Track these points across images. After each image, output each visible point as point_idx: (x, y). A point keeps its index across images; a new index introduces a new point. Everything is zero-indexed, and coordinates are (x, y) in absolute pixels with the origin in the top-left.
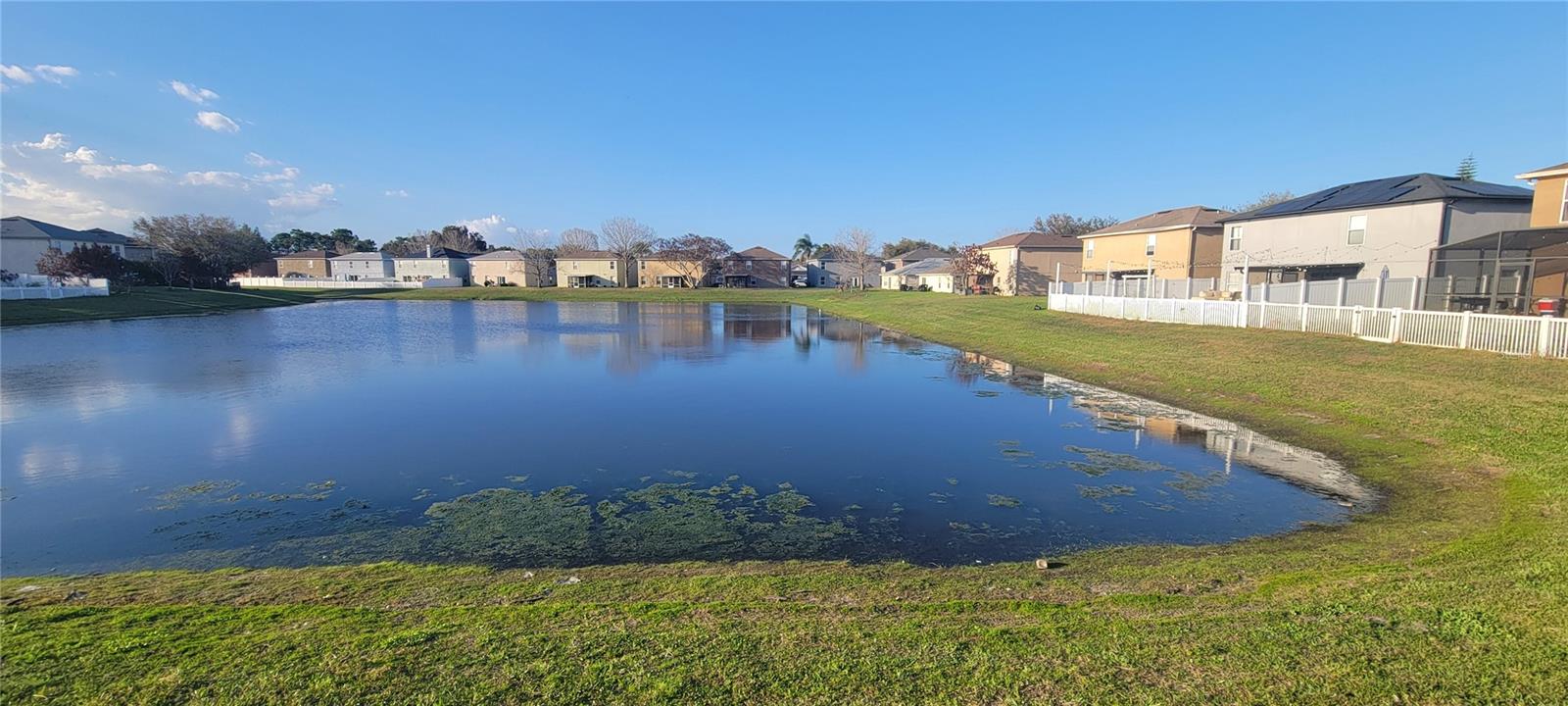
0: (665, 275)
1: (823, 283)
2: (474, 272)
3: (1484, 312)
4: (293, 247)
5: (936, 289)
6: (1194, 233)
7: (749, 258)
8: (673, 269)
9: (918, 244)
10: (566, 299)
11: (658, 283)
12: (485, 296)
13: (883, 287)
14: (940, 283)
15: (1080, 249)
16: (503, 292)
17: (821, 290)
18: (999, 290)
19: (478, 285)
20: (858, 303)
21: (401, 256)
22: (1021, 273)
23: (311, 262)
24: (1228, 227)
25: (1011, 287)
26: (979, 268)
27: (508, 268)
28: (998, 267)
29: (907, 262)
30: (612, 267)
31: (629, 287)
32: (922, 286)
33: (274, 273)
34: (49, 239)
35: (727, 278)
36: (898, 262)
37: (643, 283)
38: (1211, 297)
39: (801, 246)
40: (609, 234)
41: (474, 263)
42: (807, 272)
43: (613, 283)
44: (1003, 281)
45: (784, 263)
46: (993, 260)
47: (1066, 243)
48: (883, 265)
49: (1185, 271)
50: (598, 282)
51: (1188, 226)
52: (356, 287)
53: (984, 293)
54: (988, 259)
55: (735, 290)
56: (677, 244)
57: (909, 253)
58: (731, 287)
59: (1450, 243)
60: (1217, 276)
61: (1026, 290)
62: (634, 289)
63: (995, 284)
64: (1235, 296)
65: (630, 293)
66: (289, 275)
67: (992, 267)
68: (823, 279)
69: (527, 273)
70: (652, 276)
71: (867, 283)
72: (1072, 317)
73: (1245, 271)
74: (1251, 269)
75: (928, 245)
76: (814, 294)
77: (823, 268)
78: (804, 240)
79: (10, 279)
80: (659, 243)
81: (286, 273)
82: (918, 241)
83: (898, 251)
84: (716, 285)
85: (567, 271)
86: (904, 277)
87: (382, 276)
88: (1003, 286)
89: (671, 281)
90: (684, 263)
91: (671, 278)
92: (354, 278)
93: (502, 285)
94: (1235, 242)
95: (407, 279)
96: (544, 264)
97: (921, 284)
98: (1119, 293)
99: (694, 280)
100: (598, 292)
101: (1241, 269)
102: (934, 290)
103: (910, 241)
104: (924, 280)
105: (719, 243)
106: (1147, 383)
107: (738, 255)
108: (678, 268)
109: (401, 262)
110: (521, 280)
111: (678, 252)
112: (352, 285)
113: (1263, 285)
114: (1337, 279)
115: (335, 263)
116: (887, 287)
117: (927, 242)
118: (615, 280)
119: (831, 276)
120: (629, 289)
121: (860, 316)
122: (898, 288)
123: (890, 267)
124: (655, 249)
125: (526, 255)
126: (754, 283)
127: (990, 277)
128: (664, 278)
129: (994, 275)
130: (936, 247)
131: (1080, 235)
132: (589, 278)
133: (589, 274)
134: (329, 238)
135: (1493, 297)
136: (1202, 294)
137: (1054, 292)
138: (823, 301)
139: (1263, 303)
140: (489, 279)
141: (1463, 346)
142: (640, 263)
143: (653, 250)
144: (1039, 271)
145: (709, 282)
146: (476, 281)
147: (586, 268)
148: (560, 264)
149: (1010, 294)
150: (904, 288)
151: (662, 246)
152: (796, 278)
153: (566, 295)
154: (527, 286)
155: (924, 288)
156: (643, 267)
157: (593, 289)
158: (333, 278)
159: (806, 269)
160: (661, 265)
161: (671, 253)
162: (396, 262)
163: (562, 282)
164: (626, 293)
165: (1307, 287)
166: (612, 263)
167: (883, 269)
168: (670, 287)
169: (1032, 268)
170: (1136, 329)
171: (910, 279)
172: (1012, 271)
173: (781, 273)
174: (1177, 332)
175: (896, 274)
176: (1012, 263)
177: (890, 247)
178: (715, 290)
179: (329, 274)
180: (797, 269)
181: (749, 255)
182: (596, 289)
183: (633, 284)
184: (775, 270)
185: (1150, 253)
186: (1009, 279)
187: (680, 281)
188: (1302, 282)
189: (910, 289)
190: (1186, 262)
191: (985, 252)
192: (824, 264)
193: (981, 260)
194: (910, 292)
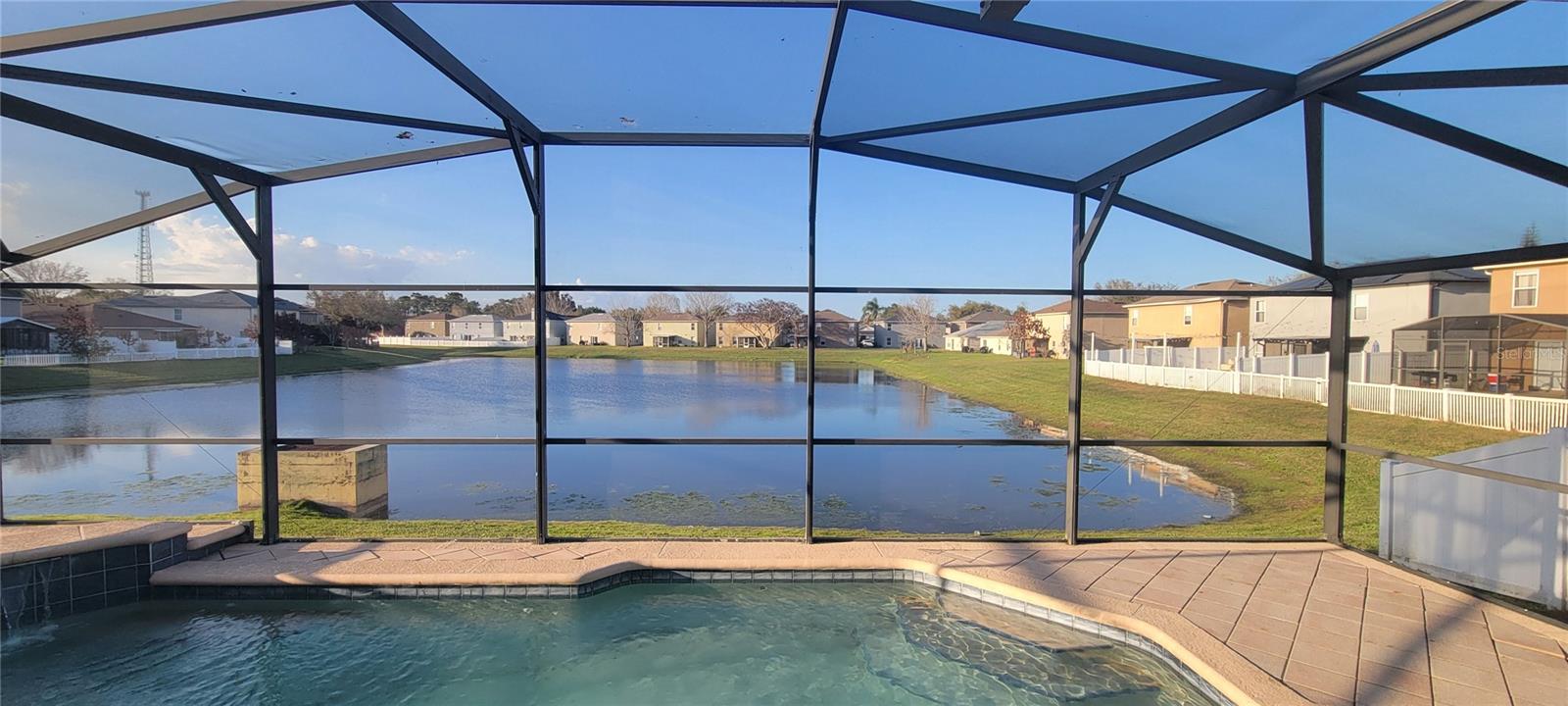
0: (741, 336)
1: (889, 344)
2: (571, 332)
4: (412, 308)
5: (996, 351)
6: (1228, 305)
8: (750, 331)
9: (983, 306)
10: (652, 357)
11: (735, 343)
12: (580, 355)
13: (947, 348)
14: (1000, 345)
15: (1127, 316)
16: (596, 350)
17: (886, 351)
18: (1054, 354)
19: (573, 344)
20: (919, 364)
21: (508, 318)
23: (433, 323)
24: (1255, 300)
25: (1066, 351)
26: (1032, 333)
27: (601, 329)
28: (1051, 332)
29: (971, 323)
30: (693, 329)
31: (708, 346)
32: (983, 348)
33: (401, 333)
34: (250, 308)
35: (799, 338)
36: (962, 323)
37: (721, 342)
39: (868, 308)
40: (692, 300)
41: (571, 324)
42: (875, 333)
43: (693, 342)
44: (1057, 345)
45: (853, 325)
46: (1045, 326)
48: (947, 326)
49: (1219, 340)
50: (680, 342)
52: (472, 346)
53: (1041, 356)
54: (1041, 325)
56: (753, 308)
57: (974, 315)
58: (802, 347)
62: (712, 349)
63: (1050, 348)
65: (710, 352)
66: (414, 336)
67: (1044, 332)
68: (889, 339)
69: (617, 334)
70: (729, 337)
71: (931, 344)
72: (1103, 381)
73: (1264, 342)
75: (993, 307)
76: (880, 355)
77: (889, 329)
78: (872, 303)
79: (225, 341)
80: (736, 307)
81: (412, 332)
82: (983, 303)
83: (963, 313)
84: (788, 345)
85: (652, 332)
86: (966, 339)
87: (492, 336)
88: (1058, 349)
89: (746, 341)
90: (758, 324)
91: (746, 338)
92: (468, 338)
93: (595, 344)
94: (1261, 315)
95: (513, 338)
96: (632, 325)
97: (982, 345)
98: (1153, 360)
99: (767, 340)
100: (680, 352)
101: (1261, 340)
102: (994, 352)
103: (975, 303)
104: (985, 342)
105: (791, 307)
108: (753, 330)
109: (510, 324)
110: (611, 340)
111: (753, 314)
112: (468, 344)
113: (1269, 356)
115: (453, 324)
116: (950, 349)
117: (992, 304)
118: (695, 340)
120: (708, 349)
121: (919, 377)
122: (961, 349)
123: (955, 328)
124: (733, 311)
125: (617, 318)
126: (823, 343)
127: (1045, 341)
128: (740, 338)
129: (1048, 339)
130: (1001, 309)
131: (1126, 304)
132: (672, 338)
133: (672, 334)
134: (443, 300)
135: (1441, 371)
136: (1231, 363)
137: (1089, 359)
138: (887, 361)
139: (1252, 374)
140: (583, 339)
141: (1392, 413)
142: (718, 325)
143: (731, 314)
145: (782, 343)
146: (572, 340)
147: (669, 329)
148: (647, 325)
149: (1065, 357)
150: (965, 349)
151: (739, 310)
152: (864, 338)
153: (650, 354)
154: (617, 345)
155: (985, 350)
156: (721, 329)
157: (675, 348)
158: (451, 337)
159: (873, 329)
160: (740, 327)
161: (746, 316)
162: (505, 323)
163: (648, 342)
164: (705, 352)
165: (1296, 360)
166: (693, 324)
167: (948, 330)
168: (745, 347)
171: (972, 341)
172: (1065, 337)
173: (848, 334)
175: (959, 336)
176: (1066, 328)
177: (955, 308)
178: (786, 349)
179: (447, 334)
180: (865, 330)
182: (679, 349)
183: (712, 344)
184: (843, 331)
185: (1188, 323)
186: (1064, 342)
187: (754, 342)
188: (1291, 355)
189: (972, 350)
190: (1219, 332)
191: (1038, 317)
192: (889, 325)
193: (1037, 326)
194: (971, 354)
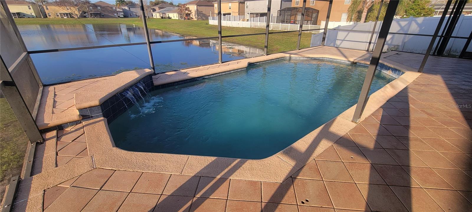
0: (60, 12)
3: (284, 23)
5: (173, 18)
6: (239, 3)
7: (99, 6)
8: (64, 10)
11: (58, 16)
13: (154, 17)
14: (174, 16)
15: (213, 6)
17: (130, 19)
18: (193, 19)
22: (198, 13)
24: (246, 2)
25: (196, 17)
26: (187, 12)
28: (192, 11)
29: (160, 8)
30: (30, 9)
31: (43, 18)
35: (91, 14)
36: (156, 8)
37: (50, 16)
38: (243, 21)
42: (123, 12)
43: (33, 16)
44: (193, 16)
45: (114, 8)
46: (190, 9)
47: (209, 4)
48: (152, 9)
49: (238, 14)
50: (24, 15)
51: (238, 1)
53: (189, 19)
54: (189, 9)
55: (96, 19)
57: (160, 5)
58: (94, 17)
59: (282, 9)
60: (244, 15)
61: (200, 18)
62: (46, 19)
63: (191, 16)
64: (248, 20)
67: (190, 11)
68: (130, 14)
70: (53, 13)
71: (147, 16)
72: (216, 26)
73: (249, 14)
74: (250, 14)
75: (165, 2)
76: (128, 20)
77: (130, 10)
83: (156, 4)
84: (87, 17)
86: (161, 14)
88: (194, 17)
89: (64, 15)
90: (69, 7)
94: (247, 6)
97: (167, 16)
98: (225, 20)
99: (75, 14)
100: (26, 20)
101: (249, 13)
104: (168, 15)
106: (234, 40)
107: (94, 4)
108: (66, 9)
111: (64, 2)
113: (252, 18)
114: (264, 16)
116: (155, 17)
119: (134, 13)
122: (160, 18)
123: (154, 10)
126: (103, 16)
127: (190, 14)
128: (60, 14)
130: (167, 2)
131: (213, 2)
132: (18, 14)
133: (19, 12)
135: (285, 20)
136: (241, 20)
137: (210, 20)
139: (253, 22)
141: (280, 30)
142: (44, 7)
144: (203, 13)
145: (83, 15)
149: (196, 20)
150: (162, 18)
152: (120, 13)
155: (169, 18)
156: (47, 9)
157: (23, 18)
159: (122, 10)
160: (57, 8)
161: (60, 3)
164: (42, 20)
165: (260, 18)
166: (29, 7)
167: (152, 11)
168: (65, 18)
169: (201, 12)
170: (230, 29)
171: (163, 14)
172: (195, 13)
174: (238, 29)
175: (157, 13)
176: (195, 10)
178: (87, 19)
180: (119, 10)
181: (98, 4)
183: (45, 16)
184: (111, 11)
185: (230, 8)
186: (195, 15)
187: (70, 15)
188: (259, 17)
189: (165, 18)
190: (238, 11)
191: (188, 6)
192: (129, 8)
193: (187, 9)
194: (164, 19)
